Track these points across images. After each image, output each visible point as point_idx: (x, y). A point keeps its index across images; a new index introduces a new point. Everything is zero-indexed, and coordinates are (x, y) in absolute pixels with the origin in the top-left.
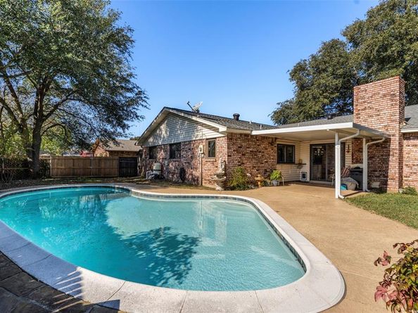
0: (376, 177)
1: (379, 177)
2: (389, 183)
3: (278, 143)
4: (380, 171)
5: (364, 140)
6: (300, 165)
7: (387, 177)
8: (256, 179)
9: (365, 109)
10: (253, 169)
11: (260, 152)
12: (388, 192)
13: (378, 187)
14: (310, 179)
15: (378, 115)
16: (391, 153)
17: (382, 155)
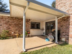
0: (64, 35)
1: (65, 36)
2: (69, 39)
3: (31, 21)
4: (65, 33)
5: (56, 17)
6: (43, 29)
7: (69, 36)
8: (16, 35)
9: (59, 4)
10: (16, 31)
11: (20, 24)
12: (69, 44)
13: (64, 41)
14: (46, 35)
15: (65, 5)
16: (70, 24)
17: (66, 25)
